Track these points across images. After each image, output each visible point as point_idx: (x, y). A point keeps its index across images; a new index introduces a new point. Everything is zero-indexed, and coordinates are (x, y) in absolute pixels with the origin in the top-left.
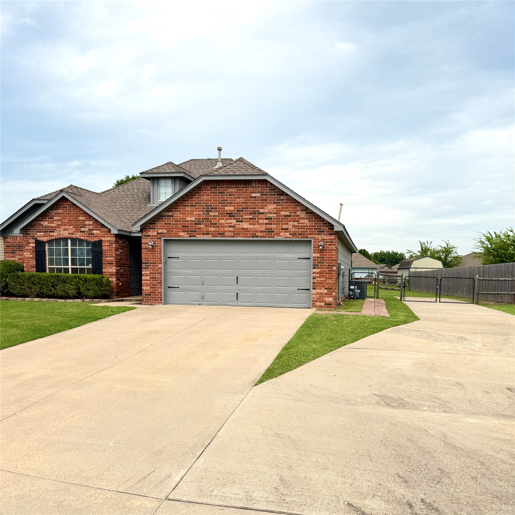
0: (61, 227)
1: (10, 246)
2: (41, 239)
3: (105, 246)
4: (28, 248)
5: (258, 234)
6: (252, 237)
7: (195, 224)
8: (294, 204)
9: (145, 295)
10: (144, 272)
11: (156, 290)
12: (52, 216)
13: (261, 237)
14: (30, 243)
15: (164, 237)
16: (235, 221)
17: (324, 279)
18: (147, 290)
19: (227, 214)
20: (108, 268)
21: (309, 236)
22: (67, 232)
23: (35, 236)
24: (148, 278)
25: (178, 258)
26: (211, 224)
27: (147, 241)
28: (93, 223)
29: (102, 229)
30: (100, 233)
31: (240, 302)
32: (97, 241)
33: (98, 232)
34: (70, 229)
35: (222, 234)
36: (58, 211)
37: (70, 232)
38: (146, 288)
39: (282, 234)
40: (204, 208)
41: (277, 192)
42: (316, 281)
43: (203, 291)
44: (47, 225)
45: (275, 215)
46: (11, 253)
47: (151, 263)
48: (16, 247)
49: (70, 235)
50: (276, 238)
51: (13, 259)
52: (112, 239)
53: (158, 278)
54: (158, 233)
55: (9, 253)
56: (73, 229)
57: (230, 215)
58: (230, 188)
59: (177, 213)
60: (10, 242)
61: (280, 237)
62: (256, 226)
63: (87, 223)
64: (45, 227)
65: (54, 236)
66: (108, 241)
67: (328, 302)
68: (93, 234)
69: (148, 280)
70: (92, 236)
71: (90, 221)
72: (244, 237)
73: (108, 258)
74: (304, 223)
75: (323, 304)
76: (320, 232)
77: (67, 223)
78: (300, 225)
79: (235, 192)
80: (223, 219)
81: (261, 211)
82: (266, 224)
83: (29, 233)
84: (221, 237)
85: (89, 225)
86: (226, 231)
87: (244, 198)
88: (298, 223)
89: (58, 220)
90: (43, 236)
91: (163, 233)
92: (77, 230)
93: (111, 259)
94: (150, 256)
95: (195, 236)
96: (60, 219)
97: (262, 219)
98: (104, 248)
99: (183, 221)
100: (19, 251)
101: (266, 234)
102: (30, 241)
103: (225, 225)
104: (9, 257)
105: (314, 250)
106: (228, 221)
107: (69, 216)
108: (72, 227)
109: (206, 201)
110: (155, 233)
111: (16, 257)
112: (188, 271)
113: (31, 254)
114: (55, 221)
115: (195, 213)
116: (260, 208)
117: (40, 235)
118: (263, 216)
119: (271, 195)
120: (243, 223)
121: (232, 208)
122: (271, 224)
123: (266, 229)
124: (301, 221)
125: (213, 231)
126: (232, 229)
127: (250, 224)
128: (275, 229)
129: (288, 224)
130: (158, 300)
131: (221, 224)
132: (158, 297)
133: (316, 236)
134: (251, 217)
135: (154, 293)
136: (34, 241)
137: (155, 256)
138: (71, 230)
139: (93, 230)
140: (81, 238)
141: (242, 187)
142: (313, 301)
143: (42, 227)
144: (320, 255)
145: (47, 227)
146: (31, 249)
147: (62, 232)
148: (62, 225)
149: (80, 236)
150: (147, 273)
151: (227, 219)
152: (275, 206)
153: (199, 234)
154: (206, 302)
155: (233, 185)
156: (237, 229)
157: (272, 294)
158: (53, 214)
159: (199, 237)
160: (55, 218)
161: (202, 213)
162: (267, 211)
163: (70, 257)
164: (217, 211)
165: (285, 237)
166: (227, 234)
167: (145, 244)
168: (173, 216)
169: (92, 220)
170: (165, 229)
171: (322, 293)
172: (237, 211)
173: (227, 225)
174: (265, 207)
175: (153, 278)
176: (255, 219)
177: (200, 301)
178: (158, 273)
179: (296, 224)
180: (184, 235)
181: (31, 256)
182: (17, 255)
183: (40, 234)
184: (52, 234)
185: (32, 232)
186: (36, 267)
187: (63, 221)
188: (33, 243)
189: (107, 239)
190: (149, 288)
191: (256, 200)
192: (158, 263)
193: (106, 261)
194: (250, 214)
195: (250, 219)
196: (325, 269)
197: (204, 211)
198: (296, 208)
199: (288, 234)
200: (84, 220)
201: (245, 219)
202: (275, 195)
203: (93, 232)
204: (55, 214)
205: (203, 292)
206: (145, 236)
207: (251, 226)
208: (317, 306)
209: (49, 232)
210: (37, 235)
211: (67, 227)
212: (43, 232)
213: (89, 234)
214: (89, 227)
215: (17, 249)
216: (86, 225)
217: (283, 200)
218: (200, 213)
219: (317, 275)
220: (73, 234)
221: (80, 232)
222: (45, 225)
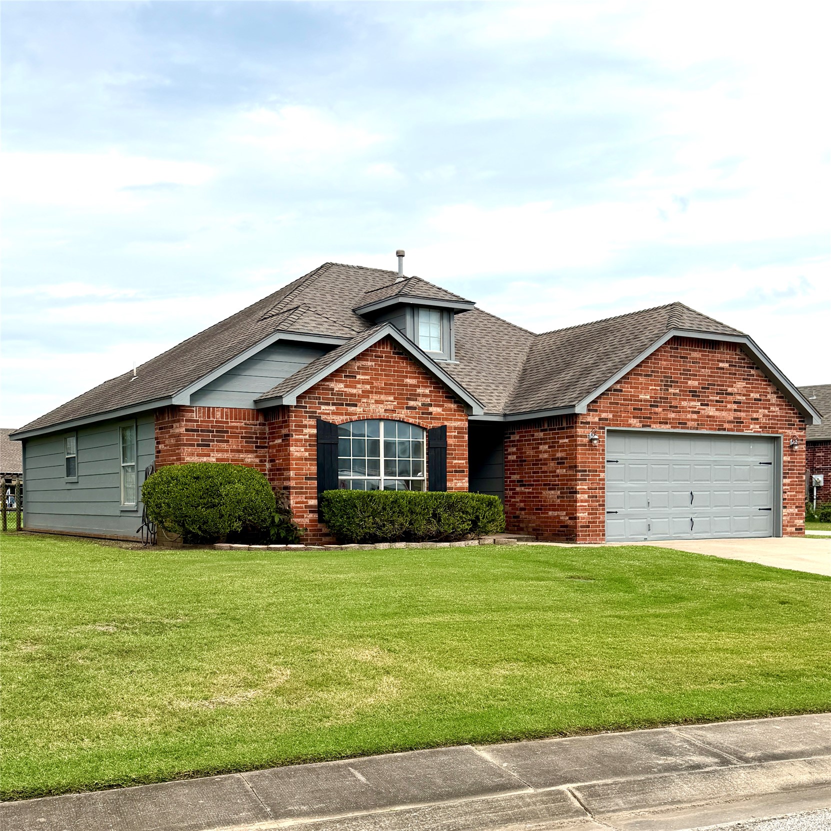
0: (370, 397)
1: (197, 431)
2: (328, 418)
3: (451, 437)
4: (301, 436)
5: (726, 426)
6: (719, 430)
7: (651, 406)
8: (765, 383)
9: (582, 527)
10: (580, 487)
11: (596, 518)
12: (353, 372)
13: (728, 430)
14: (305, 426)
15: (608, 426)
16: (700, 404)
17: (794, 493)
18: (584, 518)
19: (690, 392)
20: (455, 479)
21: (780, 431)
22: (382, 406)
23: (315, 412)
24: (586, 496)
25: (617, 462)
26: (671, 407)
27: (584, 431)
28: (430, 391)
29: (446, 405)
30: (443, 412)
31: (696, 533)
32: (439, 427)
33: (439, 410)
34: (388, 401)
35: (683, 424)
36: (364, 363)
37: (388, 408)
38: (582, 514)
39: (752, 426)
40: (662, 381)
41: (747, 363)
42: (786, 497)
43: (649, 517)
44: (343, 391)
45: (744, 398)
46: (198, 445)
47: (589, 471)
48: (213, 432)
49: (388, 414)
50: (746, 433)
51: (205, 459)
52: (464, 425)
53: (600, 497)
54: (600, 419)
55: (193, 445)
56: (393, 402)
57: (694, 394)
58: (694, 351)
59: (626, 385)
60: (197, 421)
61: (749, 431)
62: (724, 414)
63: (420, 391)
64: (338, 395)
65: (356, 414)
66: (455, 428)
67: (799, 526)
68: (431, 413)
69: (586, 501)
70: (427, 418)
71: (426, 387)
72: (710, 429)
73: (456, 461)
74: (774, 412)
75: (794, 529)
76: (791, 425)
77: (382, 389)
78: (771, 414)
79: (700, 359)
80: (685, 400)
81: (730, 390)
82: (735, 410)
83: (303, 405)
84: (682, 428)
85: (425, 396)
86: (688, 420)
87: (711, 368)
88: (769, 412)
89: (364, 382)
90: (334, 413)
91: (606, 419)
92: (402, 403)
93: (461, 464)
94: (588, 458)
95: (650, 426)
96: (368, 379)
97: (730, 402)
98: (450, 441)
99: (635, 400)
100: (217, 441)
101: (734, 426)
102: (305, 422)
103: (689, 409)
104: (193, 454)
105: (784, 451)
106: (692, 404)
107: (386, 375)
108: (391, 398)
109: (665, 368)
110: (596, 419)
111: (212, 455)
112: (629, 484)
113: (306, 450)
114: (359, 382)
115: (651, 388)
116: (729, 386)
117: (328, 412)
118: (730, 398)
119: (741, 367)
120: (709, 407)
121: (696, 383)
122: (740, 411)
123: (735, 418)
124: (771, 408)
125: (673, 419)
126: (695, 416)
127: (717, 410)
128: (744, 419)
129: (758, 412)
130: (599, 535)
131: (683, 407)
132: (600, 531)
133: (786, 431)
134: (718, 398)
135: (594, 522)
136: (313, 422)
137: (595, 458)
138: (389, 403)
139: (431, 405)
140: (409, 420)
141: (709, 352)
142: (783, 526)
143: (332, 394)
144: (791, 459)
145: (342, 395)
146: (306, 440)
147: (373, 407)
148: (372, 392)
149: (406, 416)
150: (584, 489)
151: (690, 400)
152: (744, 384)
153: (655, 423)
154: (653, 534)
155: (698, 347)
156: (702, 416)
157: (732, 517)
158: (356, 368)
159: (655, 427)
160: (358, 377)
161: (659, 388)
162: (736, 390)
163: (382, 459)
164: (678, 387)
165: (755, 432)
166: (690, 424)
167: (581, 436)
168: (621, 391)
169: (428, 387)
170: (611, 412)
171: (792, 514)
172: (703, 388)
173: (690, 409)
174: (734, 385)
175: (593, 497)
176: (722, 402)
177: (645, 535)
178: (600, 489)
179: (766, 411)
180: (635, 424)
181: (307, 454)
182: (213, 451)
183: (327, 407)
184: (351, 409)
185: (311, 403)
186: (318, 479)
187: (375, 384)
188: (311, 427)
189: (454, 424)
190: (587, 514)
191: (724, 373)
192: (600, 471)
193: (452, 467)
194: (717, 393)
195: (717, 401)
196: (795, 479)
197: (661, 385)
198: (766, 389)
199: (758, 426)
200: (415, 386)
201: (711, 401)
202: (744, 367)
203: (431, 409)
204: (358, 368)
205: (649, 519)
206: (582, 423)
207: (717, 414)
208: (787, 533)
209: (347, 405)
210: (319, 411)
211: (383, 397)
212: (334, 404)
213: (423, 413)
214: (424, 398)
215: (214, 436)
216: (419, 395)
217: (753, 375)
218: (657, 388)
219: (787, 487)
220: (394, 411)
221: (408, 408)
222: (339, 391)
